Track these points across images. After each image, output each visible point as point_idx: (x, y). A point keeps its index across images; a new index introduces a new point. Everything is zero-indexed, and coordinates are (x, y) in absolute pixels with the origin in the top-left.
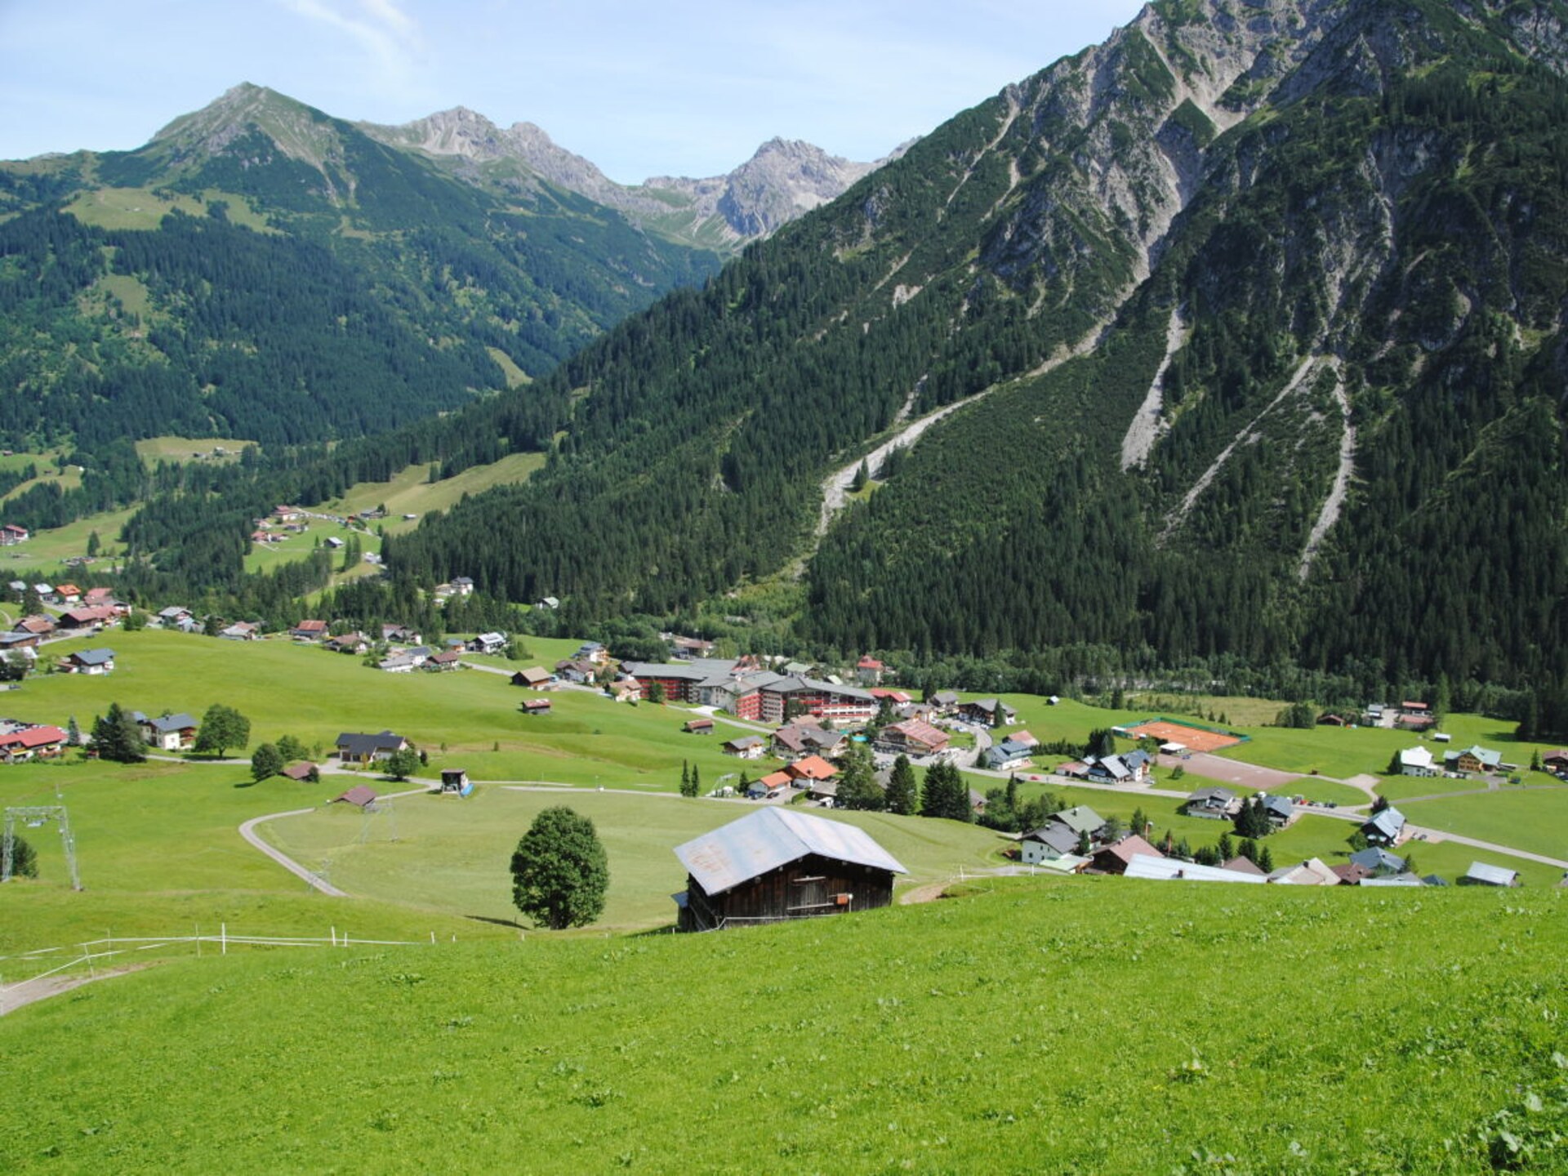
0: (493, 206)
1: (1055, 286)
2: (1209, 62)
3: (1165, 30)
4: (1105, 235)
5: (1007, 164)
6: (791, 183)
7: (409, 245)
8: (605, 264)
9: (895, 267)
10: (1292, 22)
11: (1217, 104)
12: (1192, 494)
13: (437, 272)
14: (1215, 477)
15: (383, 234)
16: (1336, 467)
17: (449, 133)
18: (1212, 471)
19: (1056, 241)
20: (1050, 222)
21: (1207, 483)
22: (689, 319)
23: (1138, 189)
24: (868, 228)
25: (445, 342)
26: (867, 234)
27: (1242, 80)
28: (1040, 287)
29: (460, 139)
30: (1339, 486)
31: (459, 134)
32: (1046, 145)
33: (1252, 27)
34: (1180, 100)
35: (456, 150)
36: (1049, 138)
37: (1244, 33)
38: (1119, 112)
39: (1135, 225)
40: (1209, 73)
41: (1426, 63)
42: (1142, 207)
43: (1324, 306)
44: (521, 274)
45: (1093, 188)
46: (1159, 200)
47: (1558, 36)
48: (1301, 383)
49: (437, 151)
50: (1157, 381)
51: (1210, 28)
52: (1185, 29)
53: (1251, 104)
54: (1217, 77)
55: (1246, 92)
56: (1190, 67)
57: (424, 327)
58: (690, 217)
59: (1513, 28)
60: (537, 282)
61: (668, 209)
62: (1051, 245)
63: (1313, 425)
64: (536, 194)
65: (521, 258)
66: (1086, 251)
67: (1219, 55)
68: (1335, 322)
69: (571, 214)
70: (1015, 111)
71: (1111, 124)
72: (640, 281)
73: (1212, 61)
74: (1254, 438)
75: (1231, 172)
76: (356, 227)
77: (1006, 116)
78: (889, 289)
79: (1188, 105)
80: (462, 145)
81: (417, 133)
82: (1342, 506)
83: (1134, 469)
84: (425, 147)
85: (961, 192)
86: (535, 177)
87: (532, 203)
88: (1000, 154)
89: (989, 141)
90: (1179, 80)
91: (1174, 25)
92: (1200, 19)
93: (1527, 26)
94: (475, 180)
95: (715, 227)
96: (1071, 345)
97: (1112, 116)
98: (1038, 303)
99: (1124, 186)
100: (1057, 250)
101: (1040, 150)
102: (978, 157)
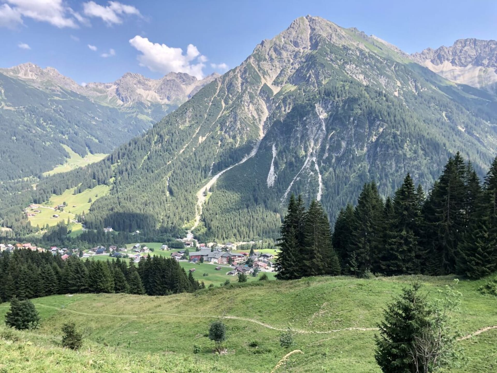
0: (49, 97)
1: (241, 138)
2: (269, 72)
3: (257, 63)
4: (251, 124)
5: (221, 102)
6: (135, 86)
7: (26, 111)
8: (87, 114)
9: (197, 131)
10: (289, 61)
11: (272, 84)
12: (286, 193)
13: (38, 120)
14: (291, 189)
15: (17, 108)
16: (319, 186)
17: (27, 71)
18: (290, 187)
19: (241, 127)
20: (239, 121)
21: (289, 190)
22: (143, 146)
23: (257, 110)
24: (187, 119)
25: (48, 143)
26: (187, 121)
27: (278, 77)
28: (238, 138)
29: (31, 73)
30: (320, 190)
31: (30, 71)
32: (231, 96)
33: (279, 62)
34: (263, 83)
35: (30, 77)
36: (231, 94)
37: (276, 63)
38: (250, 88)
39: (258, 120)
40: (269, 75)
41: (327, 79)
42: (259, 115)
43: (310, 145)
44: (64, 119)
45: (246, 110)
46: (262, 113)
47: (355, 68)
48: (306, 165)
49: (24, 77)
50: (272, 164)
51: (268, 62)
52: (262, 62)
53: (282, 84)
54: (271, 76)
55: (279, 81)
56: (264, 73)
57: (40, 139)
58: (106, 97)
59: (345, 67)
60: (69, 122)
61: (99, 94)
62: (240, 127)
63: (311, 175)
64: (60, 92)
65: (63, 114)
66: (248, 129)
67: (271, 70)
68: (313, 149)
69: (72, 98)
70: (220, 84)
71: (249, 92)
72: (97, 119)
73: (270, 71)
74: (298, 179)
75: (282, 107)
76: (8, 106)
77: (217, 86)
78: (197, 138)
79: (265, 84)
80: (32, 75)
81: (15, 71)
82: (322, 195)
83: (271, 187)
84: (19, 75)
85: (210, 109)
86: (59, 86)
87: (60, 95)
88: (218, 98)
89: (215, 94)
90: (262, 77)
91: (259, 61)
92: (265, 60)
93: (348, 67)
94: (39, 87)
95: (115, 100)
96: (248, 154)
97: (249, 90)
98: (238, 143)
99: (254, 109)
100: (241, 129)
101: (229, 98)
102: (212, 99)
